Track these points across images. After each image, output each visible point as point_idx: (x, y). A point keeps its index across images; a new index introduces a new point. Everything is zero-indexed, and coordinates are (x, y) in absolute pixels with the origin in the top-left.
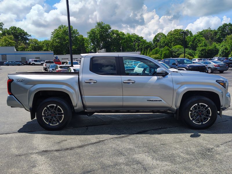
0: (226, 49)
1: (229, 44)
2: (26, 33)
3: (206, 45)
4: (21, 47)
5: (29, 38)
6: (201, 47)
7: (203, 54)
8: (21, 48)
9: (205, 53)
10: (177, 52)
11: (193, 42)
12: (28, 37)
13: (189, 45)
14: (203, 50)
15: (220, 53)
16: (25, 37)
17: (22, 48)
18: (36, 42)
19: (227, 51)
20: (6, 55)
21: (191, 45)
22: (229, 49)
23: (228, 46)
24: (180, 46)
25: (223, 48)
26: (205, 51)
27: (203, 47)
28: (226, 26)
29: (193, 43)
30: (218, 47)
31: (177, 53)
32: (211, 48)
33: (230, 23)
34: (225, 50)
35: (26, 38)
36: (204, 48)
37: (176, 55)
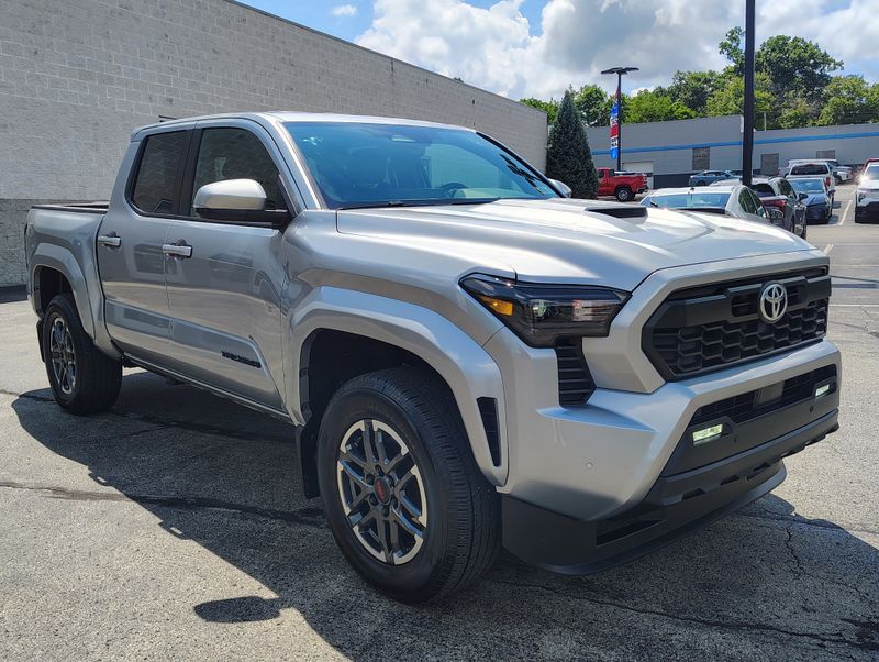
2: (826, 55)
4: (791, 114)
5: (832, 74)
8: (791, 118)
12: (830, 70)
16: (818, 72)
17: (796, 117)
18: (855, 87)
20: (707, 148)
35: (822, 76)
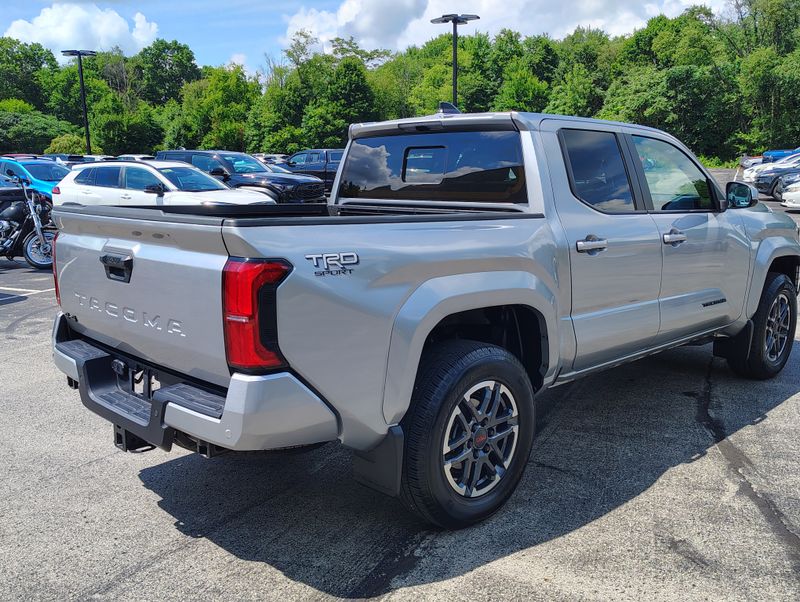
0: (188, 128)
1: (194, 112)
3: (118, 110)
6: (102, 112)
7: (112, 141)
9: (119, 136)
10: (12, 125)
11: (66, 91)
13: (53, 104)
14: (110, 125)
15: (169, 139)
19: (190, 135)
21: (61, 103)
22: (195, 127)
23: (189, 119)
24: (21, 103)
25: (176, 124)
26: (120, 129)
27: (109, 113)
28: (164, 49)
29: (64, 96)
30: (156, 118)
31: (13, 129)
32: (137, 118)
33: (176, 43)
34: (183, 131)
36: (113, 117)
37: (10, 136)
